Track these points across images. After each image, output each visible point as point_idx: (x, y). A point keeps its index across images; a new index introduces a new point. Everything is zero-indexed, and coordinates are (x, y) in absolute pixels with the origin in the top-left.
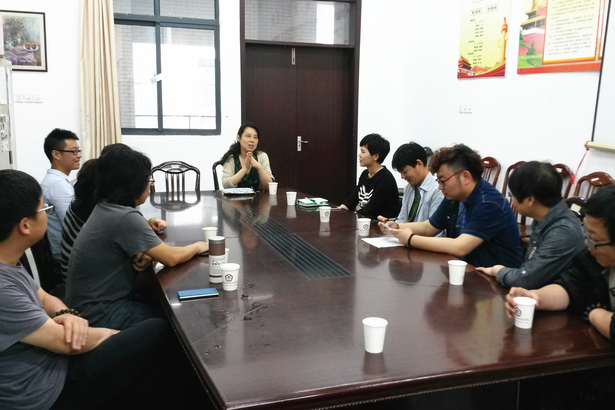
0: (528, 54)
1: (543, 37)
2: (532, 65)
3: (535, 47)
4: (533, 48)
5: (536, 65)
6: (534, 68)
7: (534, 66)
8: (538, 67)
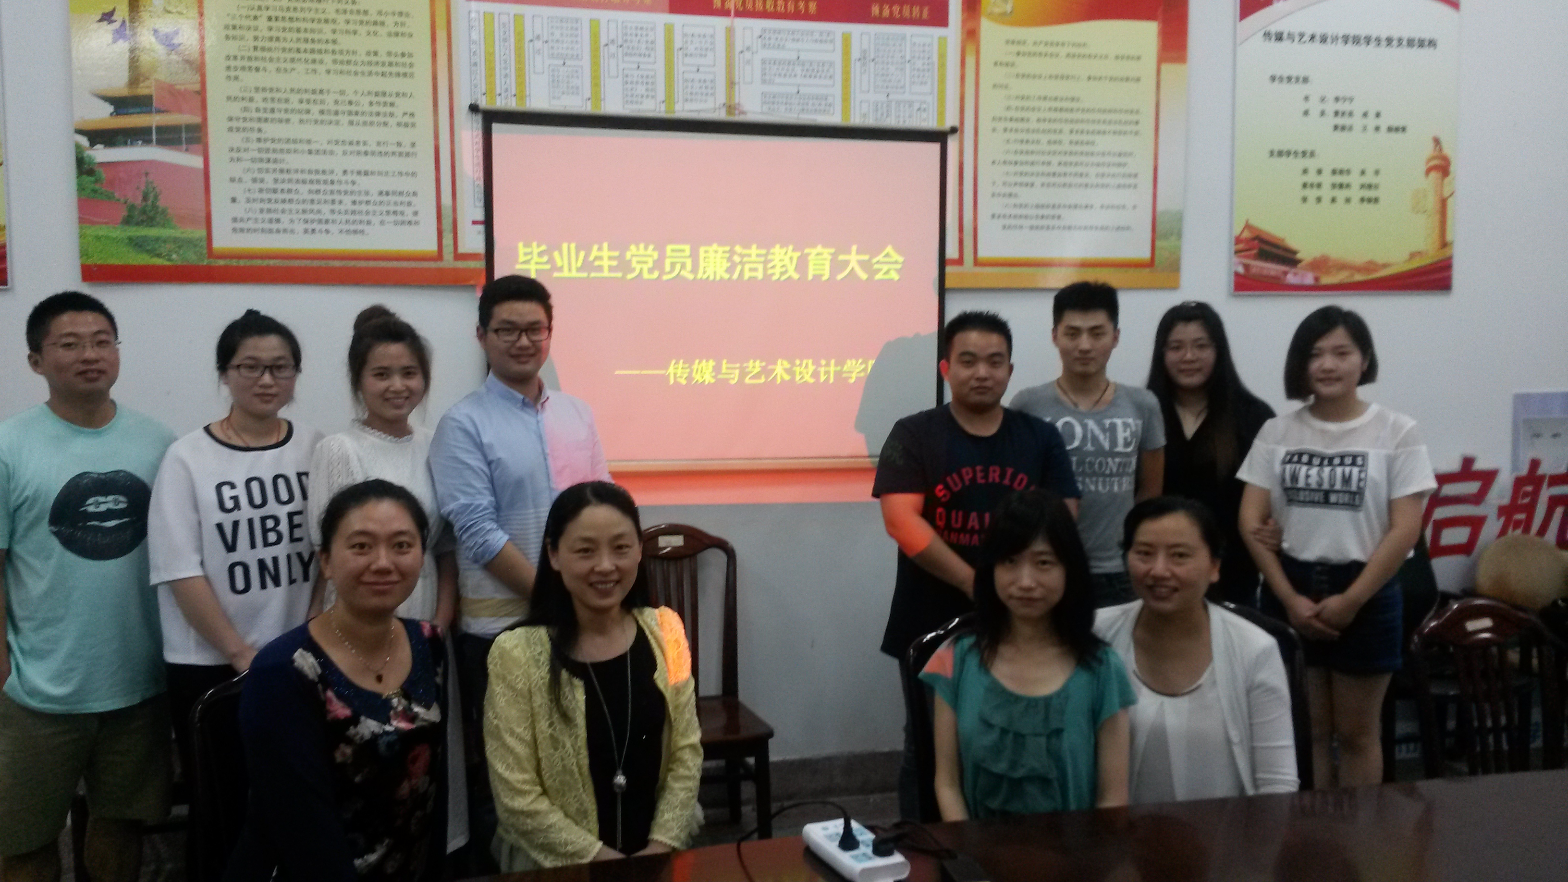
0: (128, 221)
1: (201, 178)
2: (159, 256)
3: (161, 204)
4: (154, 206)
5: (174, 256)
6: (169, 267)
7: (169, 260)
8: (185, 263)
